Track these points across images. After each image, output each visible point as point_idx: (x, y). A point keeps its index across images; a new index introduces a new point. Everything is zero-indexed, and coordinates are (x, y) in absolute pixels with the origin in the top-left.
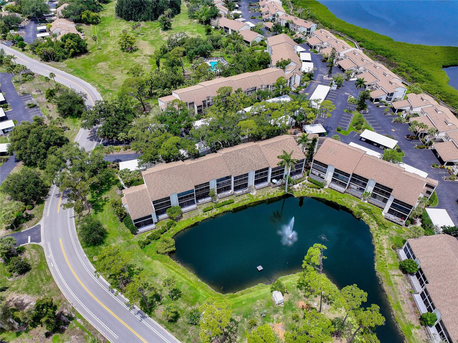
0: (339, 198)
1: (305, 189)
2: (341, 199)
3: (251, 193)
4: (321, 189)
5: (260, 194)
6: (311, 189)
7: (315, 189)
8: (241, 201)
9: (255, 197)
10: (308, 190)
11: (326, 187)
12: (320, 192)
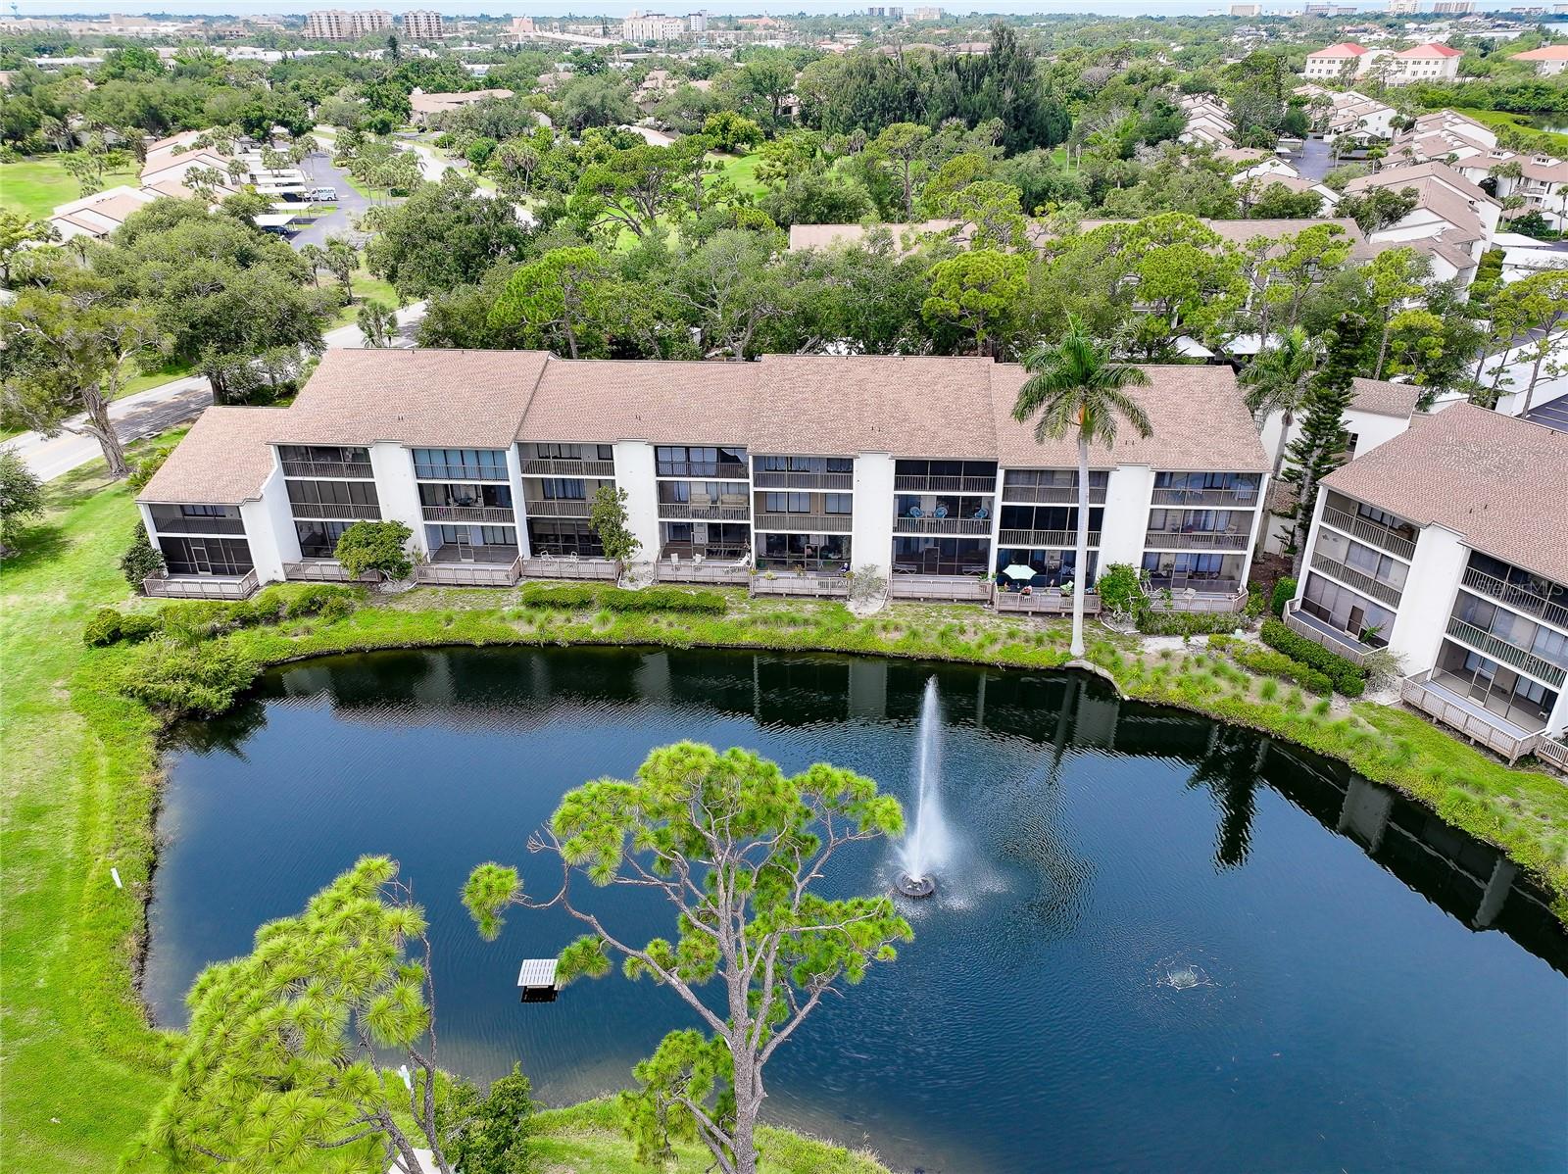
0: (1463, 782)
1: (1216, 673)
2: (1480, 789)
3: (851, 606)
4: (1337, 702)
5: (901, 621)
6: (1258, 683)
7: (1284, 690)
8: (765, 622)
9: (858, 628)
10: (1233, 679)
11: (1384, 698)
12: (1322, 710)
